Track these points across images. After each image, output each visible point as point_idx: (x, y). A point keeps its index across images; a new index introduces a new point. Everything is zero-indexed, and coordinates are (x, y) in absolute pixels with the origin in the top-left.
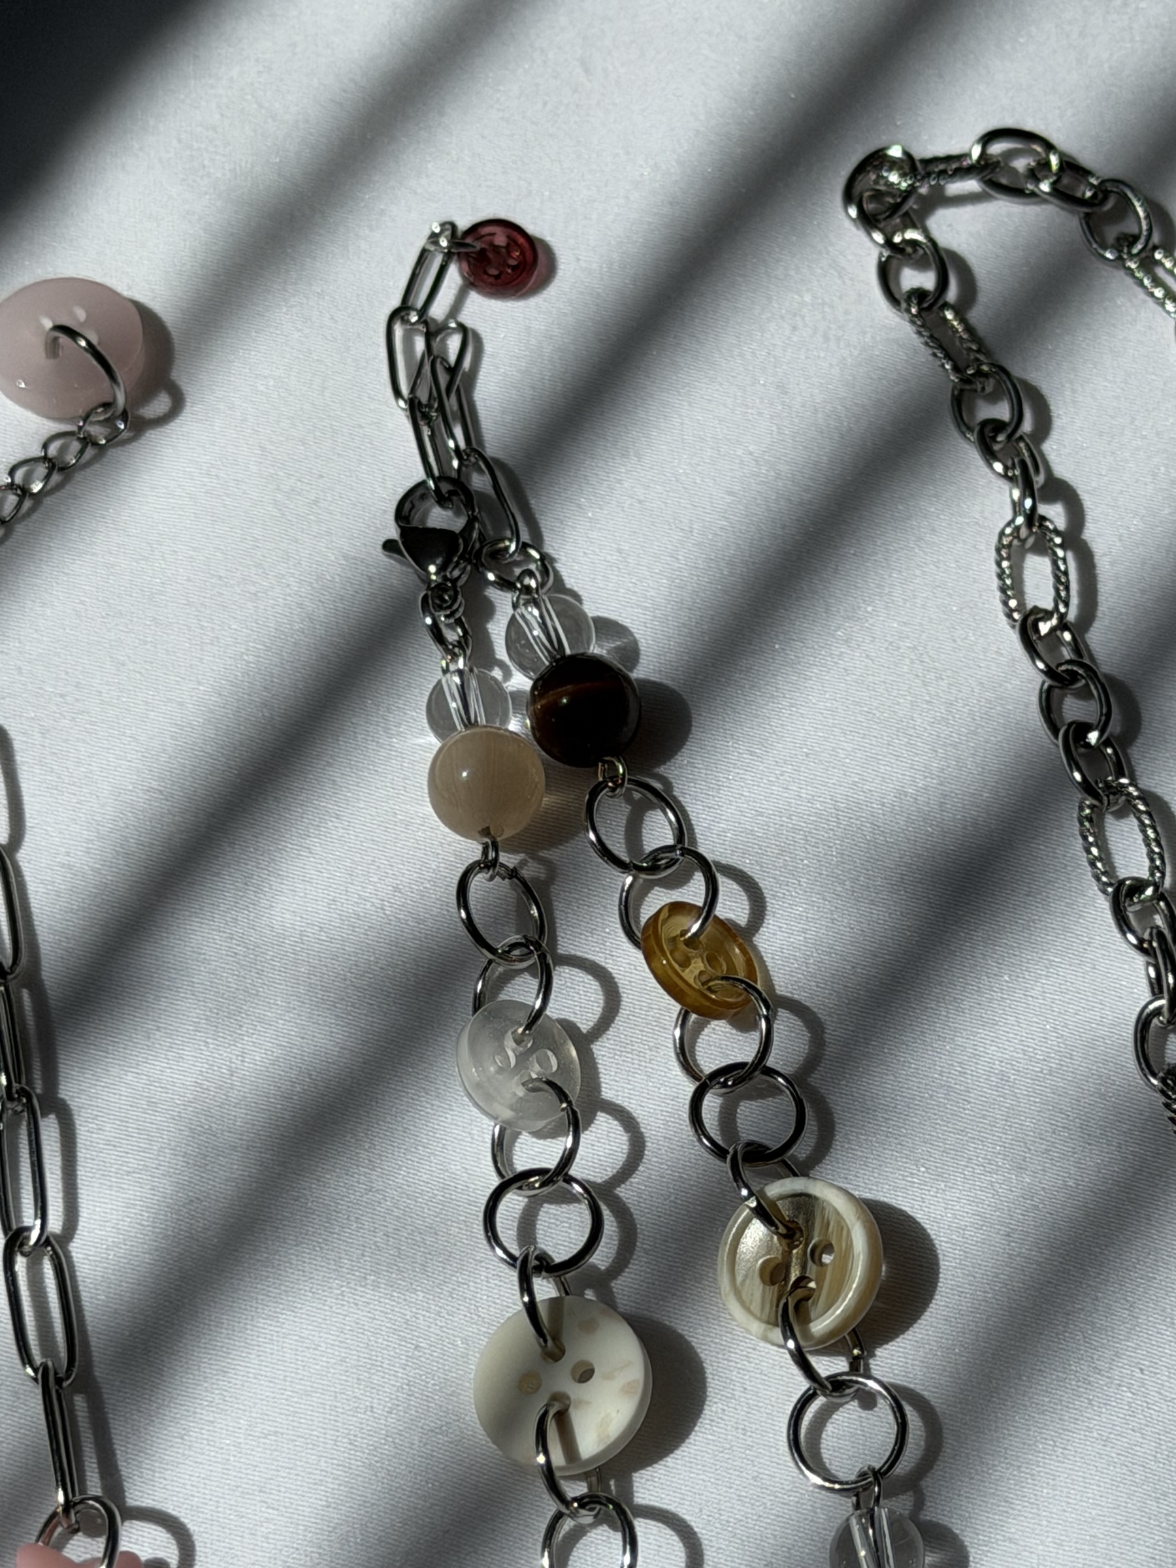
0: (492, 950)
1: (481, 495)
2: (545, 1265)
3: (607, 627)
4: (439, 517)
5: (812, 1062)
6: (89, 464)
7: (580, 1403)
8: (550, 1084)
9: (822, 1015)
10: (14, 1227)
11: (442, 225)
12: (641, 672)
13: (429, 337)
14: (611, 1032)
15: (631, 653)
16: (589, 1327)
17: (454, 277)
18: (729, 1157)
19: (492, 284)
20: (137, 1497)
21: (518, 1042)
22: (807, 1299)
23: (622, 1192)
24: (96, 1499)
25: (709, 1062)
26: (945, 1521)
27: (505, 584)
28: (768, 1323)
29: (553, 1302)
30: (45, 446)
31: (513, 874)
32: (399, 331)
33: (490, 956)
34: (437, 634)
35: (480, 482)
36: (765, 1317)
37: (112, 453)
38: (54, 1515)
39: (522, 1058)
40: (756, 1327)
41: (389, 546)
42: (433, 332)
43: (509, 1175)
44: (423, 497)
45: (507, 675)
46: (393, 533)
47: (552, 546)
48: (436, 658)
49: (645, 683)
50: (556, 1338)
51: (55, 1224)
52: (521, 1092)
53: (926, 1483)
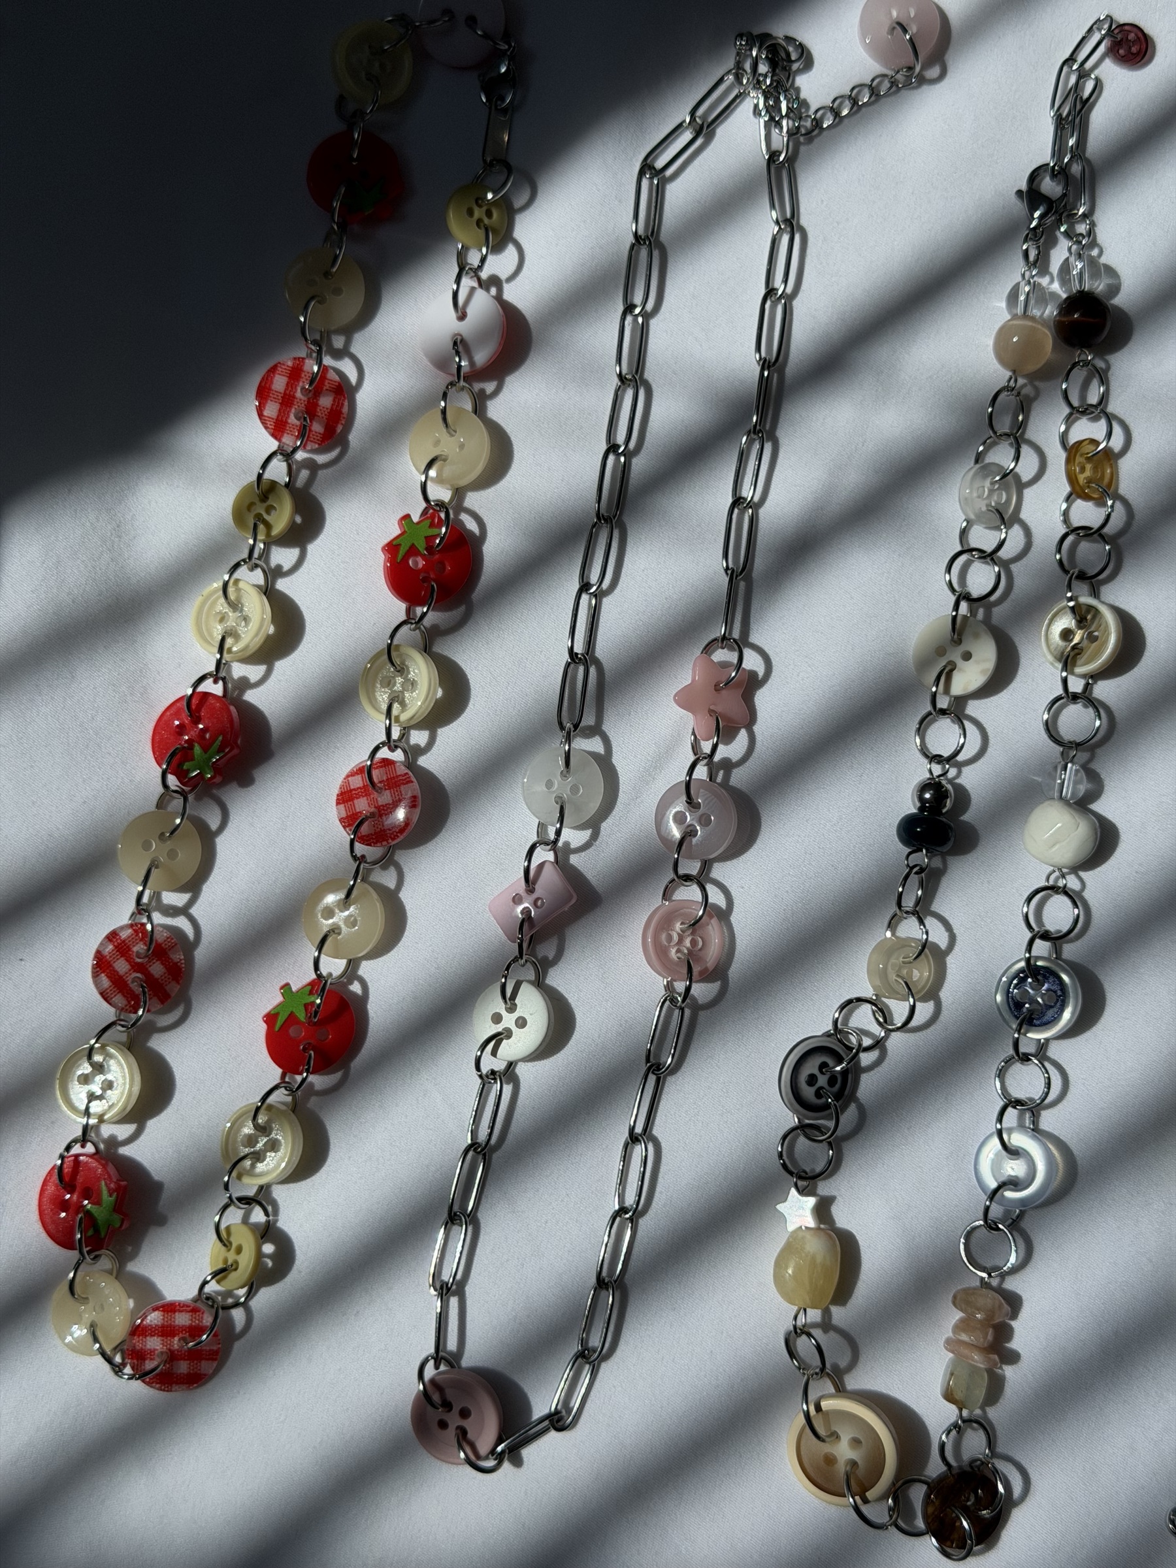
0: (995, 433)
1: (1074, 177)
2: (967, 597)
3: (1110, 271)
4: (1049, 186)
5: (1122, 532)
6: (891, 95)
7: (960, 670)
8: (998, 511)
9: (1136, 512)
10: (738, 496)
11: (1107, 16)
12: (1118, 301)
13: (1080, 78)
14: (1035, 486)
15: (1115, 289)
16: (976, 636)
17: (1102, 49)
18: (1069, 575)
19: (1119, 60)
20: (754, 638)
21: (993, 483)
22: (1079, 654)
23: (1013, 567)
24: (735, 640)
25: (1076, 522)
26: (1098, 770)
27: (1067, 234)
28: (1055, 657)
29: (965, 617)
30: (873, 80)
32: (1065, 69)
33: (992, 435)
34: (1026, 254)
35: (1076, 169)
36: (1055, 653)
37: (904, 92)
38: (715, 640)
39: (990, 494)
40: (1050, 658)
41: (1019, 193)
42: (1083, 75)
43: (966, 548)
44: (1045, 171)
45: (1052, 281)
46: (1023, 186)
47: (1098, 216)
48: (1020, 266)
49: (1118, 309)
50: (960, 634)
52: (984, 509)
53: (1098, 751)
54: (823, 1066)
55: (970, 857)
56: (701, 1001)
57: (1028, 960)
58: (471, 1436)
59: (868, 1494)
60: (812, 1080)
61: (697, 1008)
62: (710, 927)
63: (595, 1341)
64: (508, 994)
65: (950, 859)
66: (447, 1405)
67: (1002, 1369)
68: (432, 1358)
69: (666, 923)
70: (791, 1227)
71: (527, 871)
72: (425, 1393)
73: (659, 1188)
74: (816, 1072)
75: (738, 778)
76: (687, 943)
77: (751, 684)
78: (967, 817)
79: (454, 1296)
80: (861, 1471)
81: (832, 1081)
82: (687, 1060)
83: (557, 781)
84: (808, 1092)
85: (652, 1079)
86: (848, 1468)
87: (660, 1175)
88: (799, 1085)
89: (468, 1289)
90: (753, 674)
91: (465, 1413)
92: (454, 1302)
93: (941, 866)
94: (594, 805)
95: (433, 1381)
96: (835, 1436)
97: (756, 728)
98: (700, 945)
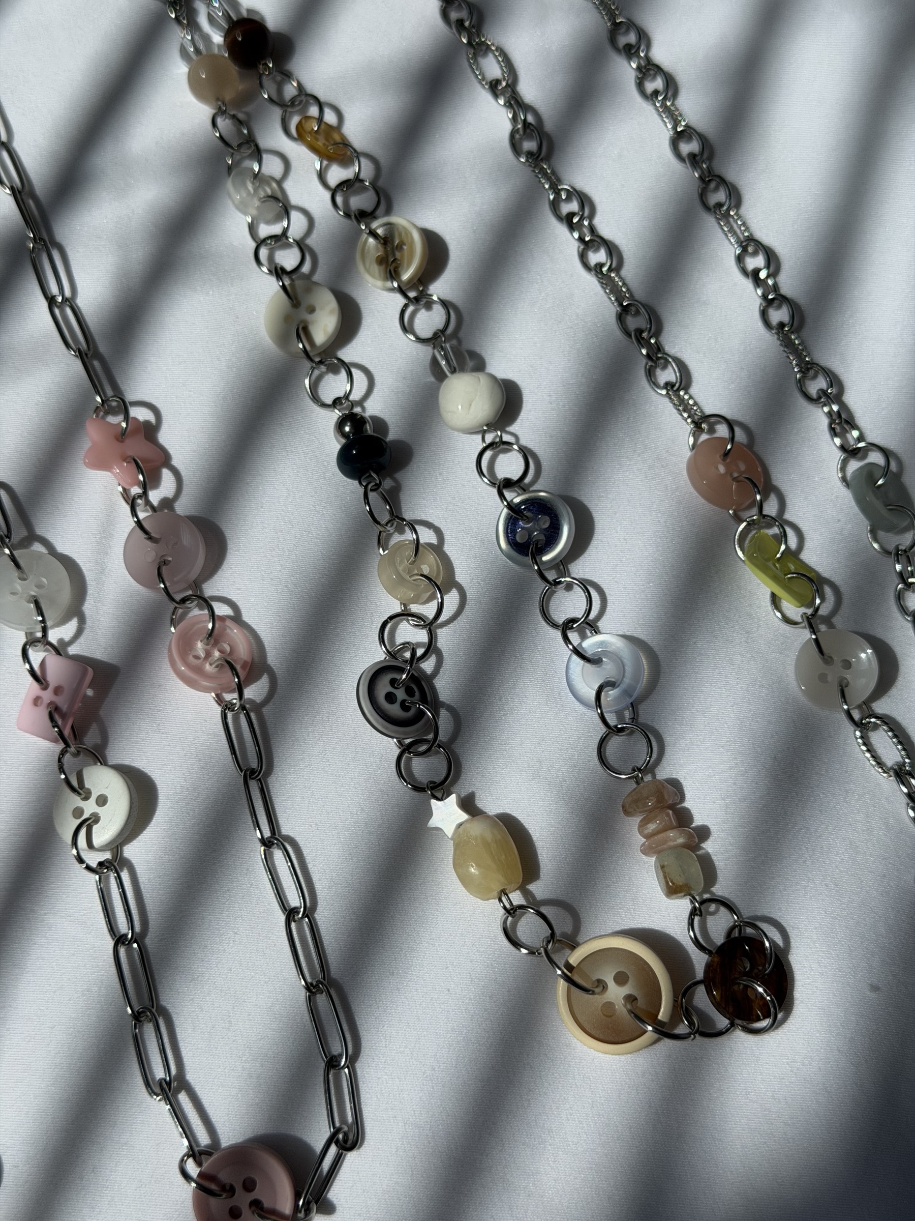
0: (233, 148)
2: (284, 273)
7: (312, 322)
10: (50, 296)
16: (309, 293)
18: (352, 216)
20: (130, 397)
21: (253, 184)
22: (398, 266)
23: (310, 240)
24: (112, 397)
25: (333, 182)
28: (383, 280)
29: (292, 285)
31: (234, 117)
33: (232, 150)
36: (382, 276)
38: (98, 407)
39: (256, 190)
40: (379, 283)
43: (260, 241)
50: (297, 298)
51: (68, 293)
52: (258, 202)
53: (461, 334)
54: (393, 682)
55: (414, 465)
56: (258, 700)
57: (509, 506)
58: (267, 1204)
59: (660, 1017)
60: (390, 698)
61: (258, 707)
62: (228, 631)
63: (336, 1047)
64: (75, 783)
65: (398, 476)
66: (230, 1191)
67: (703, 849)
68: (189, 1157)
69: (186, 646)
70: (449, 830)
71: (32, 672)
72: (200, 1187)
73: (315, 878)
74: (390, 689)
75: (182, 507)
76: (217, 654)
77: (150, 431)
78: (392, 436)
79: (179, 1092)
80: (641, 1003)
81: (409, 692)
83: (18, 586)
84: (394, 710)
85: (254, 786)
86: (629, 1007)
87: (310, 866)
88: (382, 708)
89: (191, 1077)
90: (147, 423)
91: (249, 1185)
92: (183, 1098)
93: (393, 484)
94: (65, 595)
95: (200, 1175)
96: (602, 985)
97: (175, 462)
98: (228, 649)
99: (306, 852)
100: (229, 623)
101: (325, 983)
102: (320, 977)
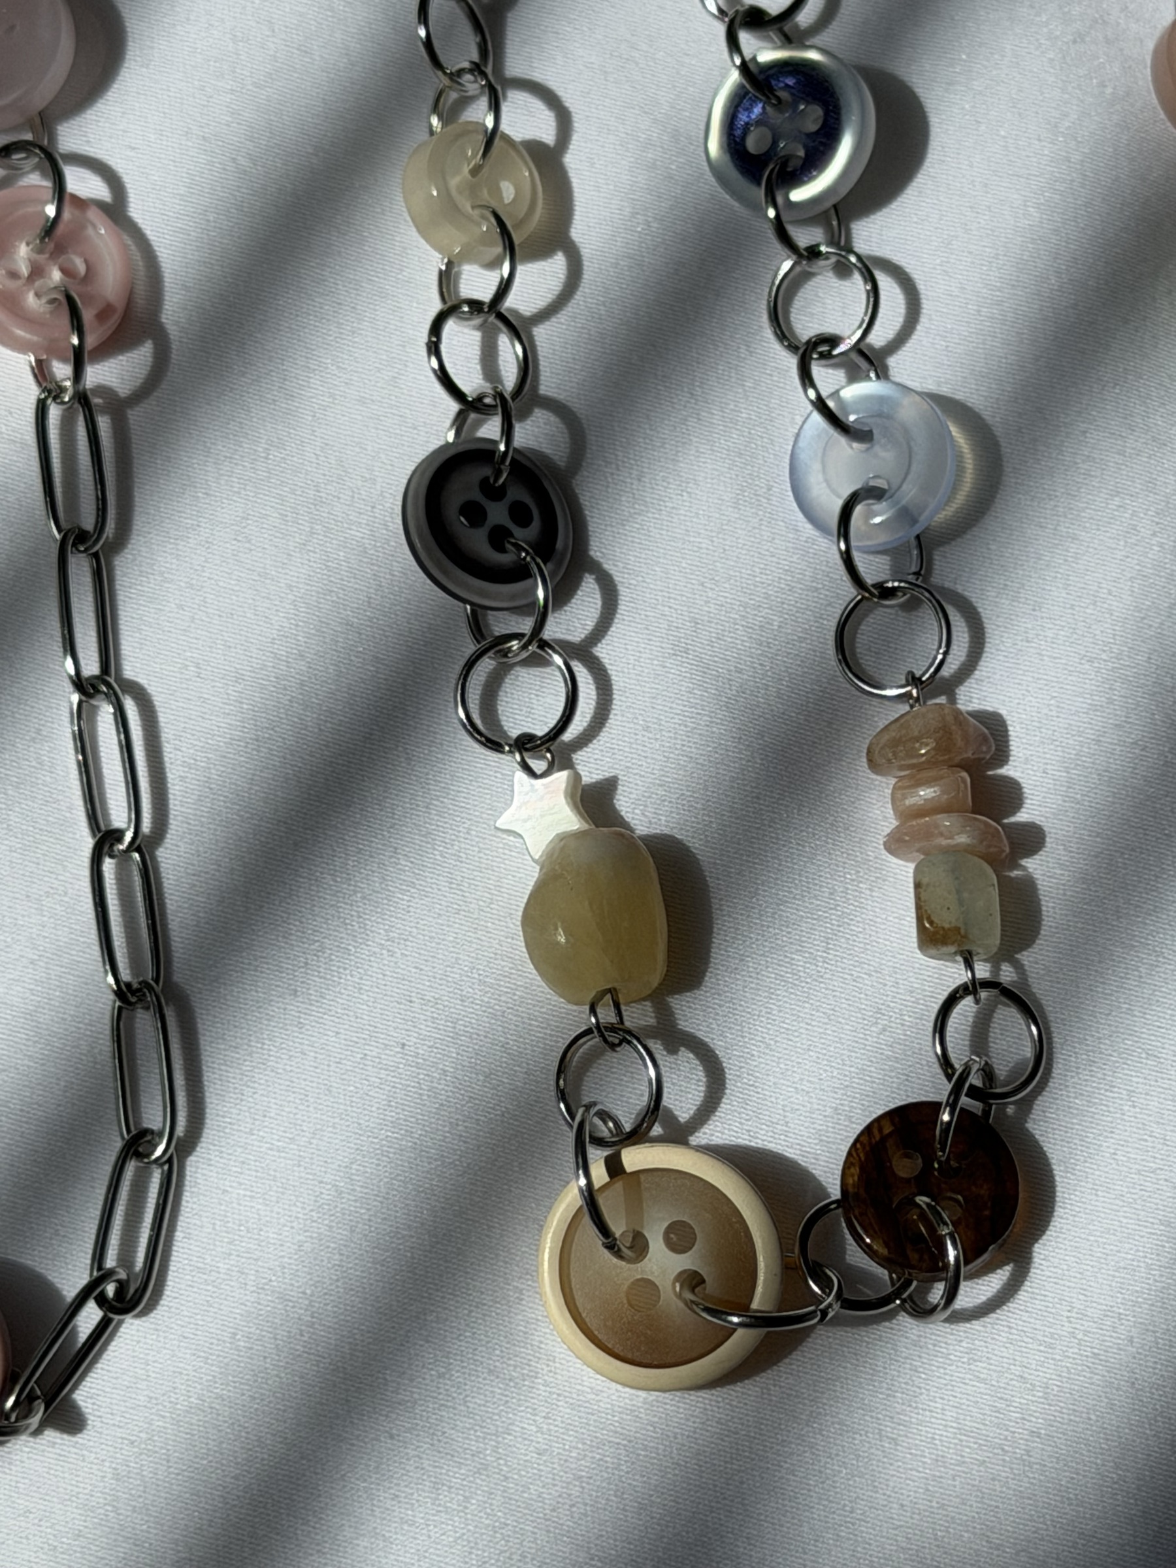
56: (120, 391)
57: (744, 68)
61: (119, 406)
62: (90, 231)
63: (153, 1116)
73: (173, 774)
76: (56, 275)
82: (138, 510)
85: (80, 570)
98: (81, 268)
99: (163, 718)
100: (93, 214)
101: (158, 989)
102: (149, 976)
